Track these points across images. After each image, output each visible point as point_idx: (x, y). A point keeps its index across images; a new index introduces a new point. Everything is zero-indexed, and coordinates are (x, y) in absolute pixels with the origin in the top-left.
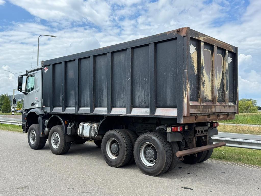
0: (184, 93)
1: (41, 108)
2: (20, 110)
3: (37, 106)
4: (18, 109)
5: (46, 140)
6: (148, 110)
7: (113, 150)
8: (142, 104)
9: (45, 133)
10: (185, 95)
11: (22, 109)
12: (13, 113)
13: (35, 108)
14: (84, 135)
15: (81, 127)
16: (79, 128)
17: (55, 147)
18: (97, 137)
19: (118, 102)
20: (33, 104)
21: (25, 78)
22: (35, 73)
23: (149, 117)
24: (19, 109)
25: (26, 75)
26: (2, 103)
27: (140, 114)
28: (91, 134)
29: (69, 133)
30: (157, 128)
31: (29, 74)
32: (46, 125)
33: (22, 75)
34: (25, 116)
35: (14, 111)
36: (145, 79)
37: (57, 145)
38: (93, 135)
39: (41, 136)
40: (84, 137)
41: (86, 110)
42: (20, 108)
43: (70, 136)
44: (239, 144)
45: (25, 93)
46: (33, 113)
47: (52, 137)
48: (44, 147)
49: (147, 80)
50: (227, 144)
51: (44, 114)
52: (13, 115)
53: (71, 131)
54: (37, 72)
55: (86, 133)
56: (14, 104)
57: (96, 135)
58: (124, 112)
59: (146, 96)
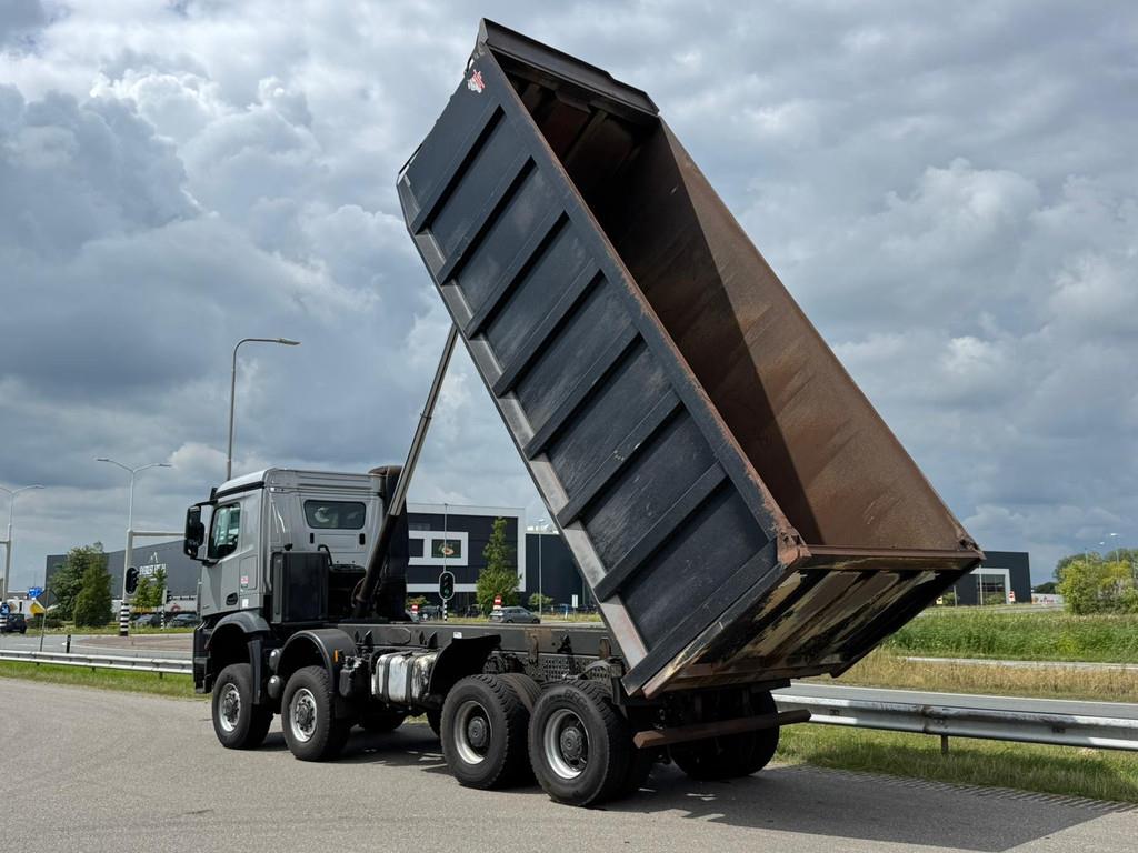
1: (259, 610)
2: (151, 614)
3: (245, 603)
4: (139, 610)
5: (272, 718)
6: (602, 575)
7: (473, 736)
9: (271, 693)
11: (154, 609)
12: (123, 627)
13: (239, 611)
14: (390, 693)
15: (381, 670)
16: (374, 673)
17: (300, 736)
18: (427, 698)
20: (233, 599)
21: (207, 512)
22: (240, 499)
24: (147, 610)
25: (213, 502)
26: (74, 587)
27: (579, 559)
28: (411, 690)
29: (345, 690)
31: (220, 500)
32: (273, 664)
33: (200, 505)
34: (207, 636)
35: (127, 618)
37: (307, 730)
38: (416, 693)
39: (257, 702)
40: (390, 701)
42: (148, 606)
43: (347, 699)
44: (831, 715)
45: (205, 563)
46: (233, 629)
47: (292, 706)
48: (264, 742)
49: (650, 514)
50: (814, 717)
51: (268, 629)
52: (125, 634)
53: (352, 682)
54: (247, 493)
55: (396, 690)
56: (128, 590)
57: (427, 694)
58: (556, 505)
59: (619, 542)
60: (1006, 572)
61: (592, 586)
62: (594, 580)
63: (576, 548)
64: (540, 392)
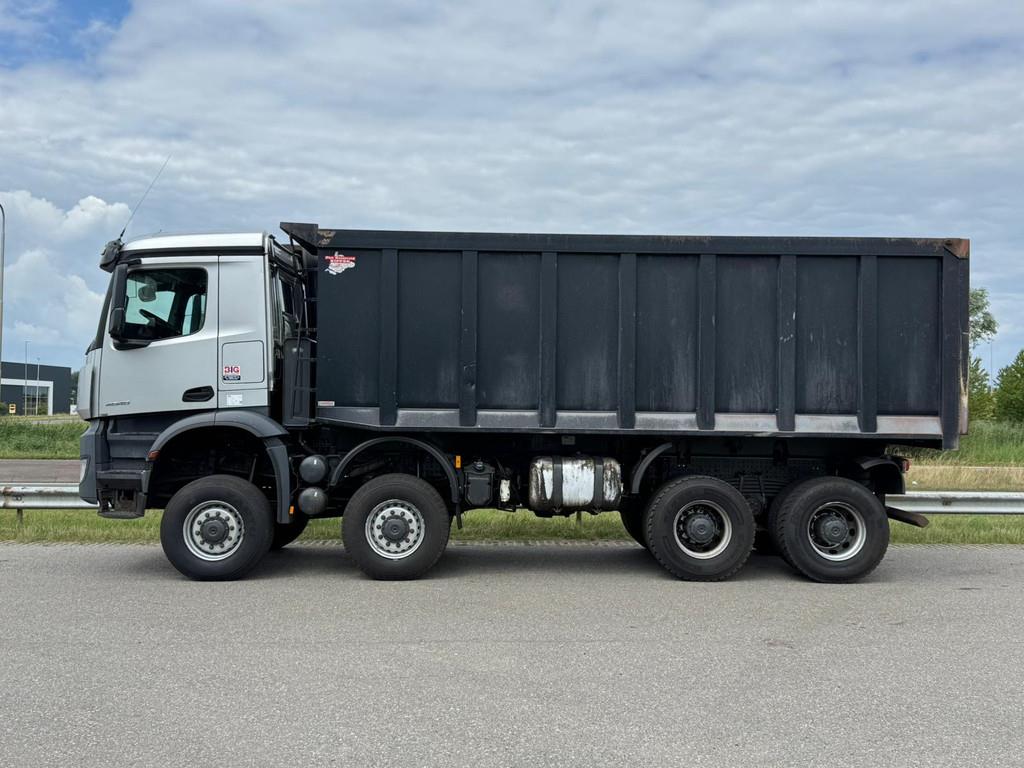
0: (962, 383)
1: (267, 409)
3: (230, 401)
6: (854, 420)
8: (831, 404)
10: (963, 388)
19: (739, 398)
20: (199, 394)
23: (859, 437)
27: (830, 431)
28: (603, 494)
30: (866, 466)
36: (839, 342)
38: (611, 495)
41: (595, 418)
49: (845, 344)
55: (575, 494)
58: (769, 426)
59: (842, 386)
60: (50, 384)
61: (858, 431)
62: (854, 428)
63: (819, 428)
64: (666, 384)
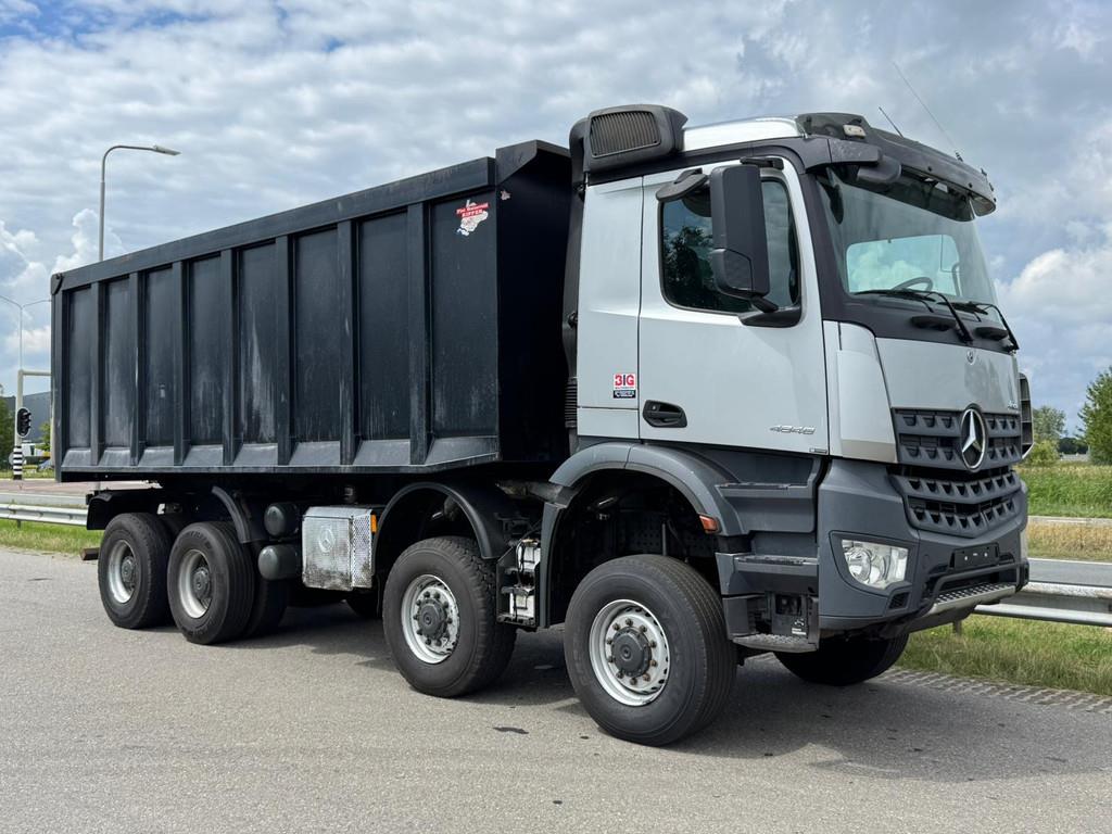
12: (16, 470)
35: (24, 462)
52: (18, 477)
56: (20, 431)
